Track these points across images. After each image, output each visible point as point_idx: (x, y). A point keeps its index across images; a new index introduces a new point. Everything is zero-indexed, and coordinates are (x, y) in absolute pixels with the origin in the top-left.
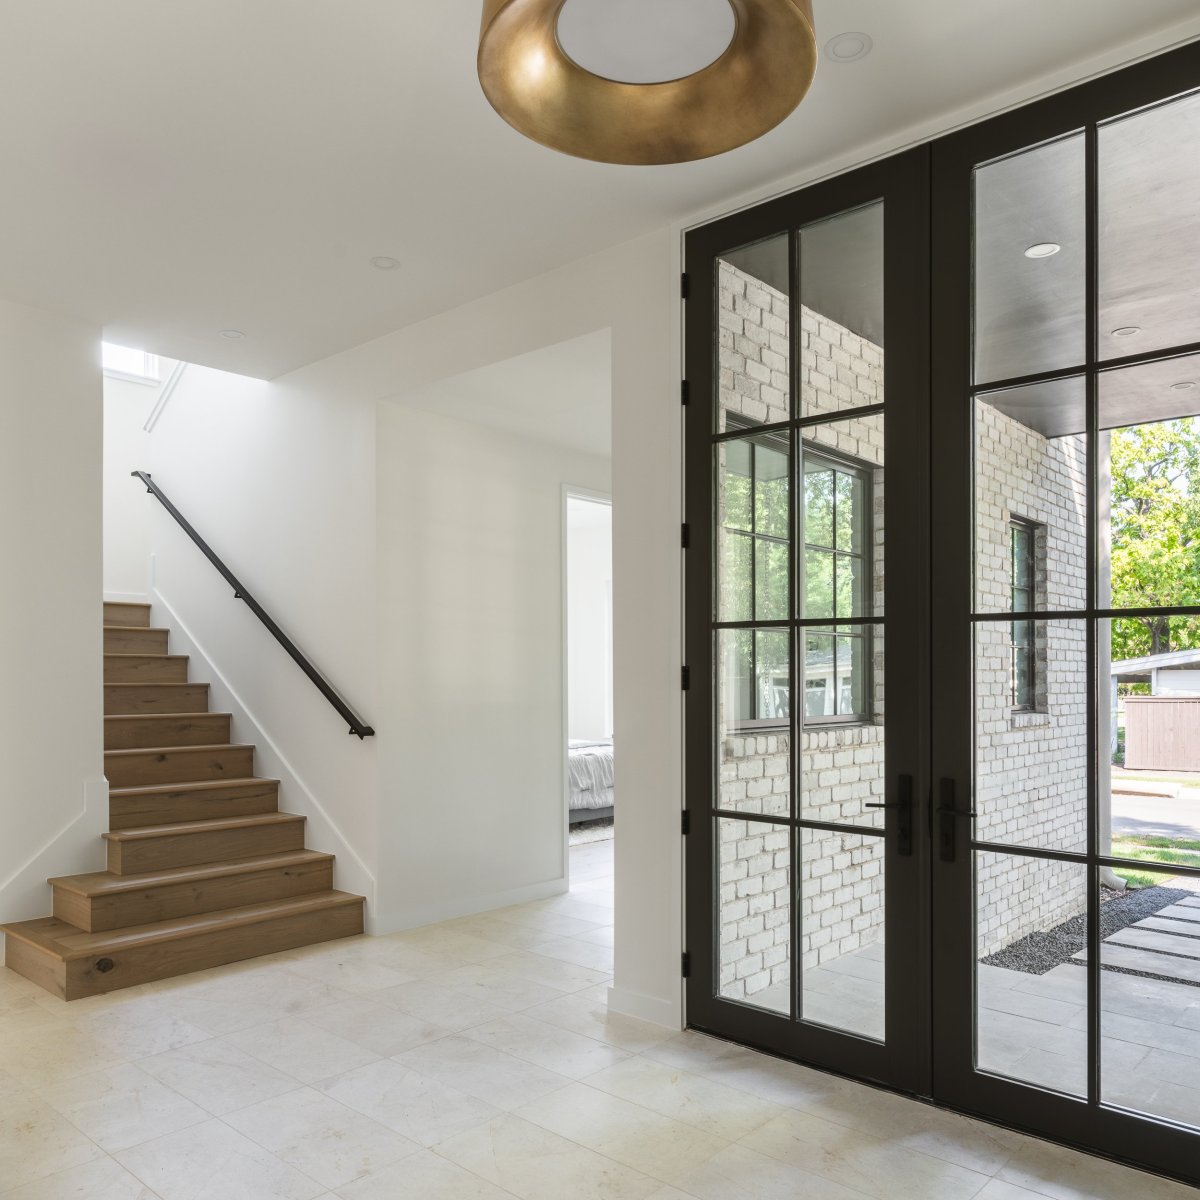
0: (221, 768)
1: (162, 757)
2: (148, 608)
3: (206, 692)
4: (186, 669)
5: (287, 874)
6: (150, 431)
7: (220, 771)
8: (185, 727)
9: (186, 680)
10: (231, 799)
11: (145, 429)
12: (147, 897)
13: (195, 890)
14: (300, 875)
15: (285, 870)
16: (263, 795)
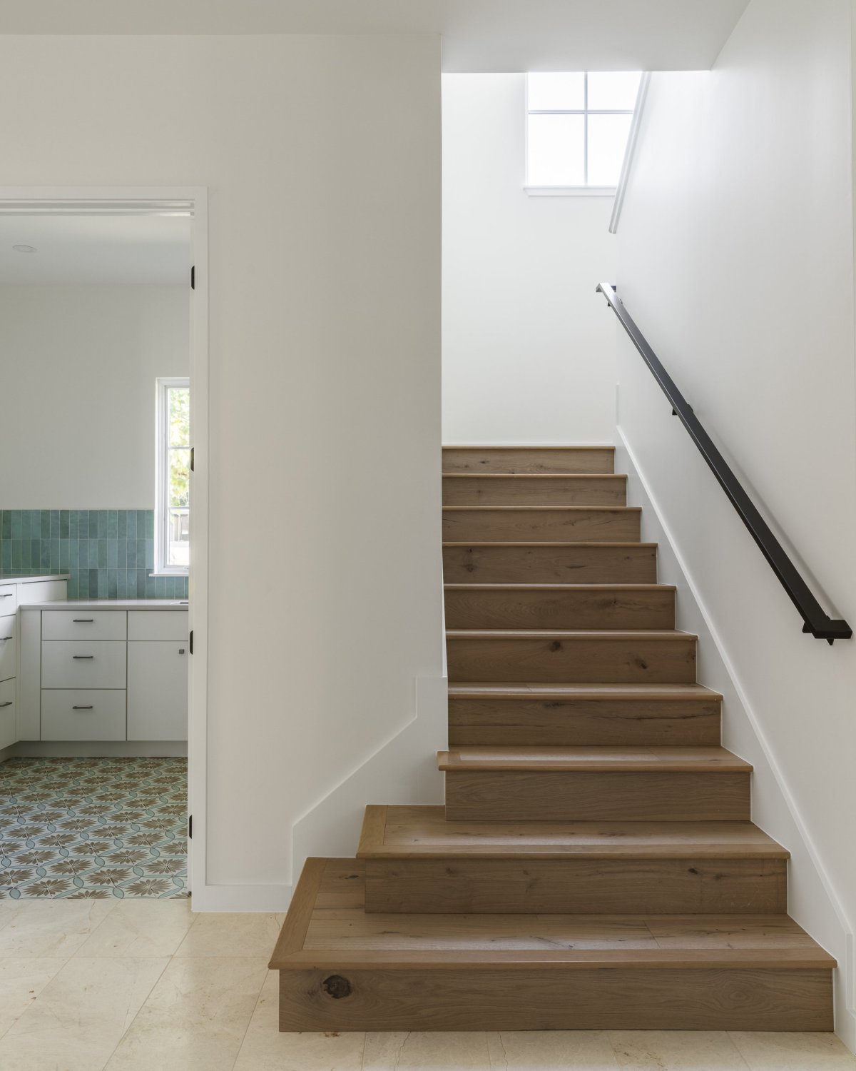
0: (644, 667)
1: (556, 644)
2: (611, 451)
3: (654, 556)
4: (639, 525)
5: (692, 871)
6: (615, 233)
7: (642, 670)
8: (607, 604)
9: (639, 539)
10: (640, 719)
11: (610, 231)
12: (449, 871)
13: (525, 873)
14: (719, 877)
15: (692, 865)
16: (693, 717)
